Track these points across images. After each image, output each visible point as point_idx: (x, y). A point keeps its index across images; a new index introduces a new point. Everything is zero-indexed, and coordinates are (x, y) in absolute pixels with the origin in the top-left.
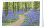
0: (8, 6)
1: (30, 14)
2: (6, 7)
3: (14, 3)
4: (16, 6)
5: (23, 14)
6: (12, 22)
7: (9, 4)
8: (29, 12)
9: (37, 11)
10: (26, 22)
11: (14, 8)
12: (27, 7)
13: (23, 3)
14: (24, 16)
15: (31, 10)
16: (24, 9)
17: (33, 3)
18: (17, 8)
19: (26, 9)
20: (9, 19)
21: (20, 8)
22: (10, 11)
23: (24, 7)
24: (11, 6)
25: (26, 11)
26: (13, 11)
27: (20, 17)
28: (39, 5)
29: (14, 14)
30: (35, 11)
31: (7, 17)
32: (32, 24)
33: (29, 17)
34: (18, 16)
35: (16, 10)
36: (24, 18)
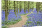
0: (8, 5)
1: (33, 14)
2: (5, 6)
3: (15, 2)
4: (17, 6)
5: (26, 14)
6: (13, 23)
7: (9, 3)
8: (32, 12)
9: (39, 11)
10: (29, 22)
11: (15, 8)
12: (30, 7)
13: (25, 2)
14: (27, 16)
15: (34, 10)
16: (26, 9)
17: (35, 3)
18: (18, 7)
19: (29, 9)
20: (10, 20)
21: (23, 8)
22: (11, 11)
23: (27, 6)
24: (12, 5)
25: (29, 11)
26: (15, 10)
27: (22, 18)
28: (41, 6)
29: (16, 15)
30: (37, 12)
31: (7, 18)
32: (35, 24)
33: (32, 17)
34: (20, 17)
35: (18, 11)
36: (27, 18)
